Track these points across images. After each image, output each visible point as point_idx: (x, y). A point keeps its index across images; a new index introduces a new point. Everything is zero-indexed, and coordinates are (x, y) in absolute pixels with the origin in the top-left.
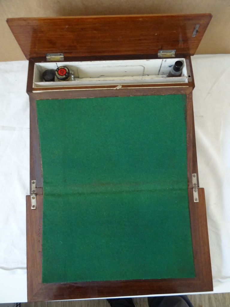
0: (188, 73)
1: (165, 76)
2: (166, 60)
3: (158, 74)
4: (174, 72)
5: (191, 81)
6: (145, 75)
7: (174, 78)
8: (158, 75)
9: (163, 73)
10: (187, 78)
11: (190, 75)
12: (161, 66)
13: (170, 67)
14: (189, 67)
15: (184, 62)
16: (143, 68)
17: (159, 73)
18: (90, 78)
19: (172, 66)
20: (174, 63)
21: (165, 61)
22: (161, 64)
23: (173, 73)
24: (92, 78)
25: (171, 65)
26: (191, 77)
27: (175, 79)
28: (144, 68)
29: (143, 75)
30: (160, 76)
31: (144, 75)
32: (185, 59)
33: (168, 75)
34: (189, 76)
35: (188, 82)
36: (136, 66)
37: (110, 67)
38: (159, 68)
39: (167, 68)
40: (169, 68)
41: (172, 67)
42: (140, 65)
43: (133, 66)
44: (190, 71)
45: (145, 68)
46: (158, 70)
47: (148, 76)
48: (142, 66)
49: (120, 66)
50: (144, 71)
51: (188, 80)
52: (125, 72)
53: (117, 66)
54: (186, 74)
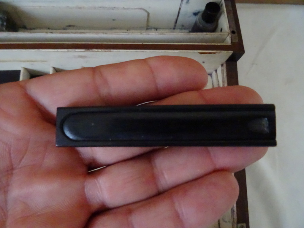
0: (230, 27)
3: (173, 27)
4: (202, 24)
5: (237, 41)
6: (151, 29)
7: (205, 33)
8: (174, 29)
9: (183, 26)
10: (230, 35)
11: (235, 31)
12: (179, 13)
13: (195, 14)
14: (232, 15)
16: (146, 14)
17: (175, 26)
18: (49, 29)
19: (199, 12)
20: (203, 7)
21: (188, 1)
22: (180, 9)
23: (201, 26)
24: (52, 29)
25: (197, 12)
26: (236, 34)
27: (207, 36)
28: (148, 14)
29: (147, 29)
30: (177, 31)
31: (149, 28)
34: (233, 32)
35: (232, 42)
36: (132, 9)
37: (80, 8)
38: (176, 16)
39: (190, 17)
40: (194, 16)
41: (200, 15)
42: (141, 9)
43: (127, 9)
44: (234, 23)
45: (151, 15)
46: (174, 21)
47: (157, 30)
48: (144, 9)
49: (100, 7)
50: (148, 20)
51: (230, 39)
52: (114, 20)
53: (95, 8)
54: (228, 28)
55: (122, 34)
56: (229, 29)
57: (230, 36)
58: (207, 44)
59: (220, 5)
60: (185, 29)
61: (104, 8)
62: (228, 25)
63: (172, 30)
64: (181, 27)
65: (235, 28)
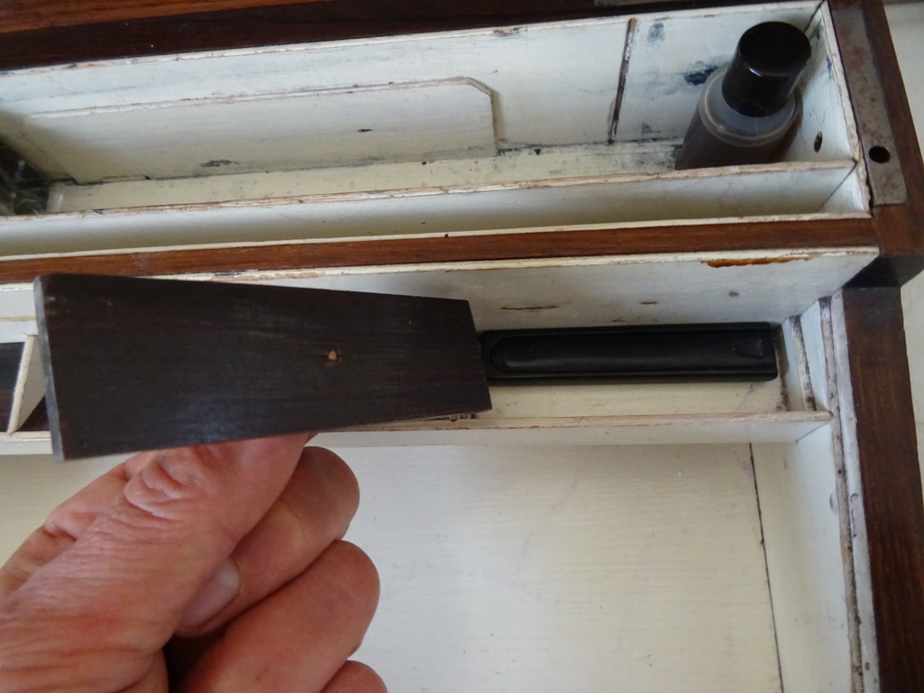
0: (861, 128)
1: (662, 151)
2: (658, 27)
3: (606, 138)
4: (727, 122)
6: (516, 150)
7: (735, 169)
8: (611, 142)
9: (646, 128)
10: (861, 168)
11: (889, 146)
12: (622, 80)
13: (696, 79)
14: (869, 69)
15: (817, 32)
16: (486, 98)
17: (614, 128)
18: (148, 178)
19: (710, 71)
20: (729, 51)
21: (656, 33)
22: (625, 63)
23: (721, 128)
24: (158, 179)
25: (702, 69)
26: (894, 163)
28: (494, 97)
29: (500, 152)
30: (625, 152)
31: (505, 146)
32: (831, 10)
33: (680, 142)
34: (878, 155)
35: (871, 204)
36: (425, 84)
37: (230, 99)
38: (613, 93)
39: (670, 92)
40: (691, 86)
41: (716, 80)
42: (460, 79)
43: (406, 85)
44: (880, 107)
45: (503, 99)
46: (606, 112)
47: (538, 152)
48: (472, 82)
49: (302, 90)
50: (496, 120)
51: (865, 188)
52: (363, 131)
53: (283, 95)
54: (851, 136)
55: (365, 196)
56: (856, 140)
57: (863, 176)
58: (746, 220)
59: (808, 34)
60: (655, 140)
61: (317, 91)
62: (851, 122)
63: (603, 149)
64: (638, 136)
65: (887, 132)
